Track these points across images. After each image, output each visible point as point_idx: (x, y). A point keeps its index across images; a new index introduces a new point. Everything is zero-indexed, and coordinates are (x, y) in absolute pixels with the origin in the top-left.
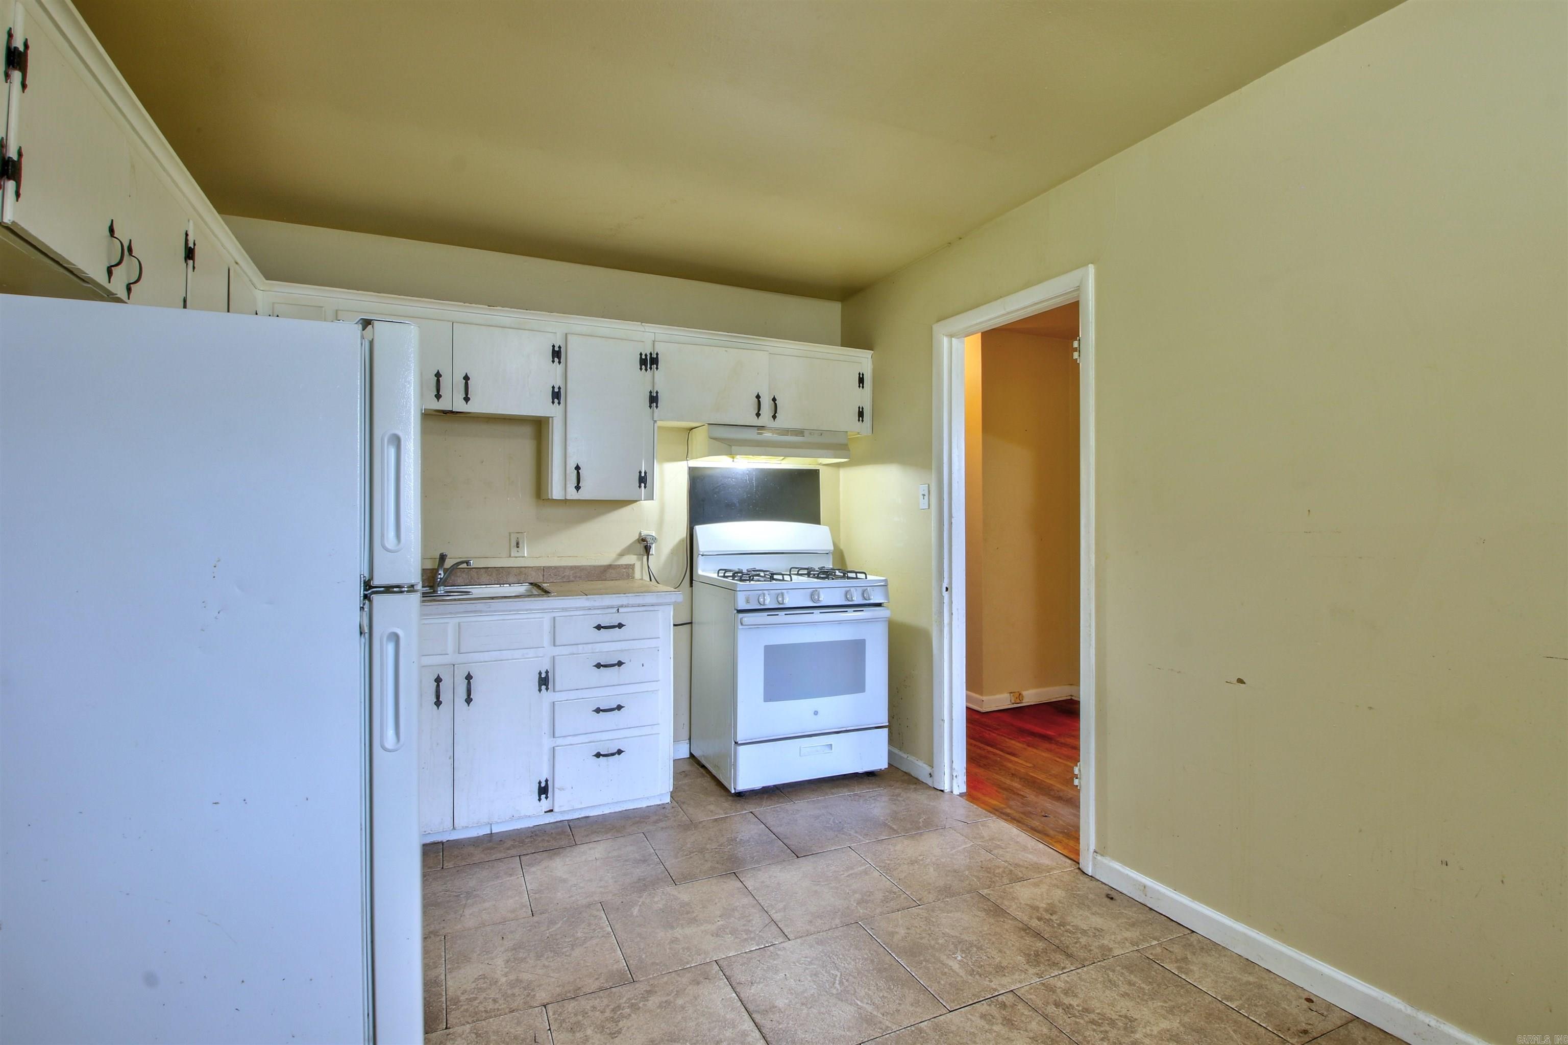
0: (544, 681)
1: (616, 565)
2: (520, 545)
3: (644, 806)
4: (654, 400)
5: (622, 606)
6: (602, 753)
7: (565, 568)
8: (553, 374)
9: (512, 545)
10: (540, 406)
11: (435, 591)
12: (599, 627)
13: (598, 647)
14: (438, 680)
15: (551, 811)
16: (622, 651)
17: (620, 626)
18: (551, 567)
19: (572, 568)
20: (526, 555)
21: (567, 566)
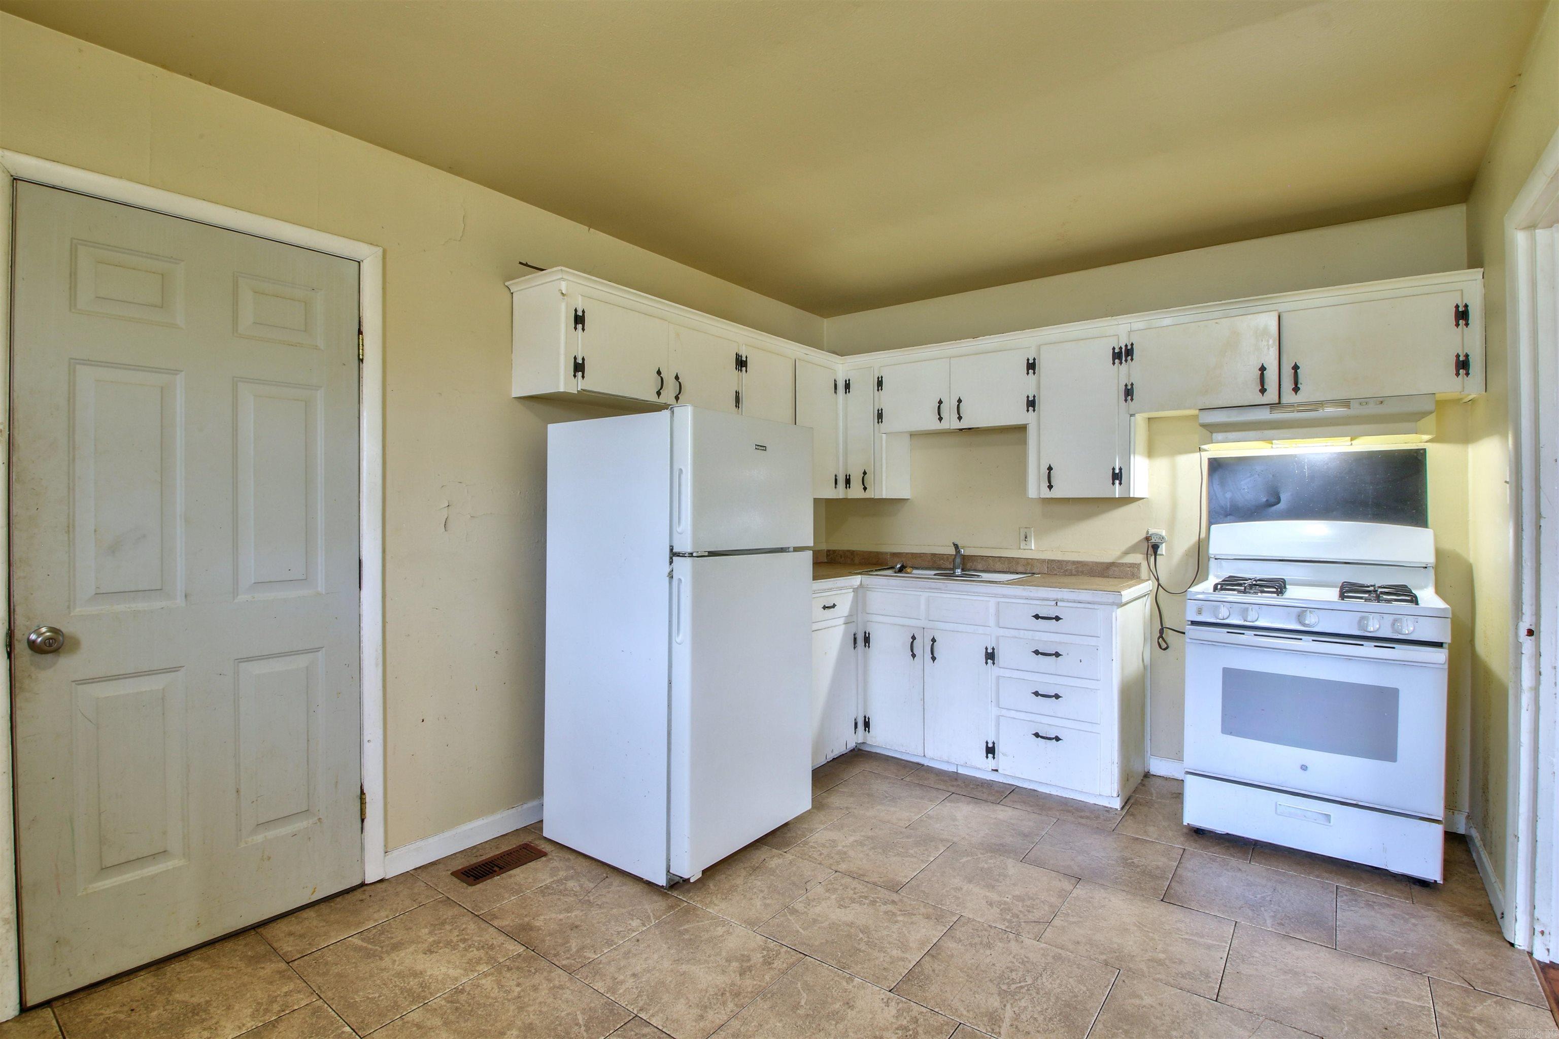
0: (990, 656)
1: (1119, 563)
2: (1028, 539)
3: (1092, 802)
4: (1129, 392)
5: (1062, 600)
6: (1040, 734)
7: (1067, 562)
8: (1029, 385)
9: (1021, 539)
10: (1016, 415)
11: (954, 573)
12: (1037, 617)
13: (1038, 636)
14: (914, 638)
15: (997, 770)
16: (1060, 643)
17: (1057, 618)
18: (1054, 560)
19: (1074, 563)
20: (1033, 548)
21: (1069, 561)
